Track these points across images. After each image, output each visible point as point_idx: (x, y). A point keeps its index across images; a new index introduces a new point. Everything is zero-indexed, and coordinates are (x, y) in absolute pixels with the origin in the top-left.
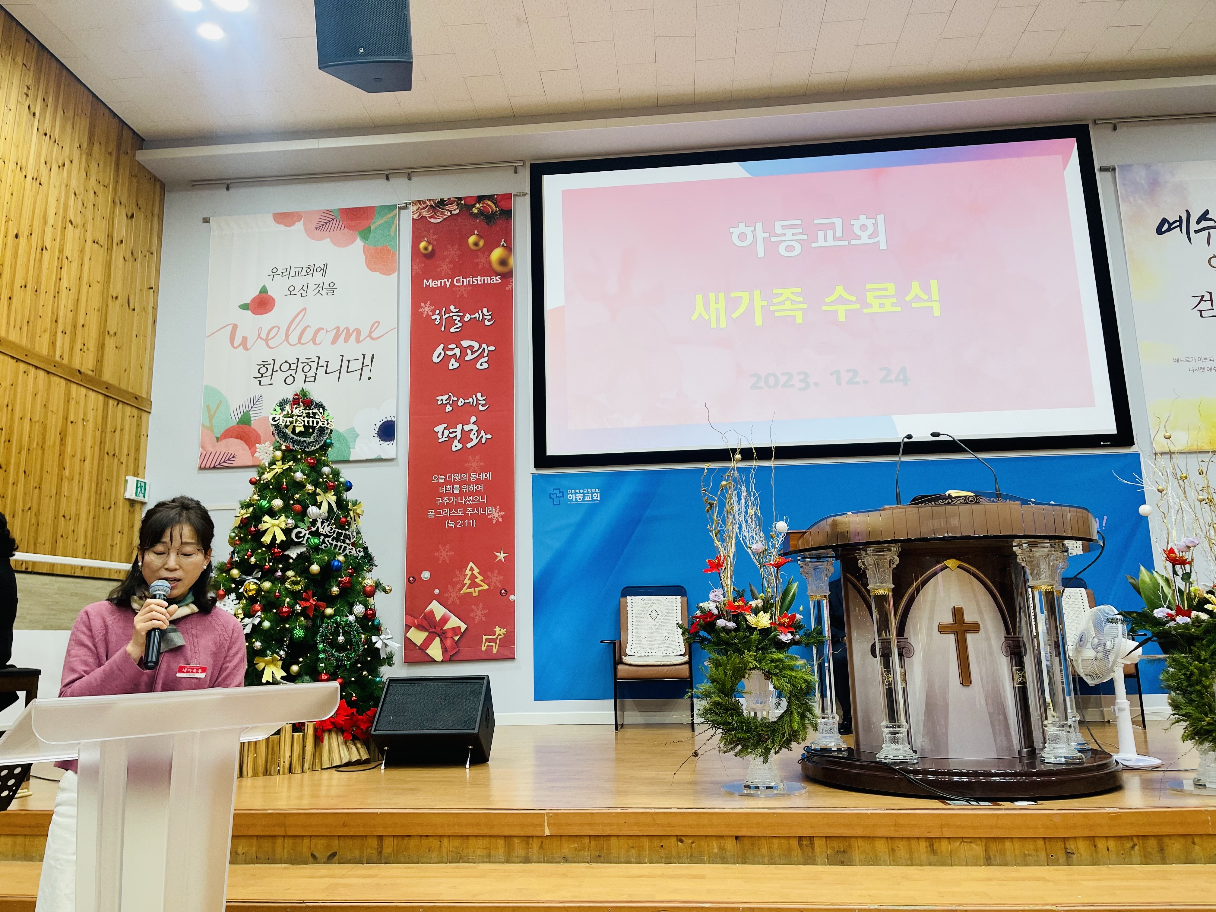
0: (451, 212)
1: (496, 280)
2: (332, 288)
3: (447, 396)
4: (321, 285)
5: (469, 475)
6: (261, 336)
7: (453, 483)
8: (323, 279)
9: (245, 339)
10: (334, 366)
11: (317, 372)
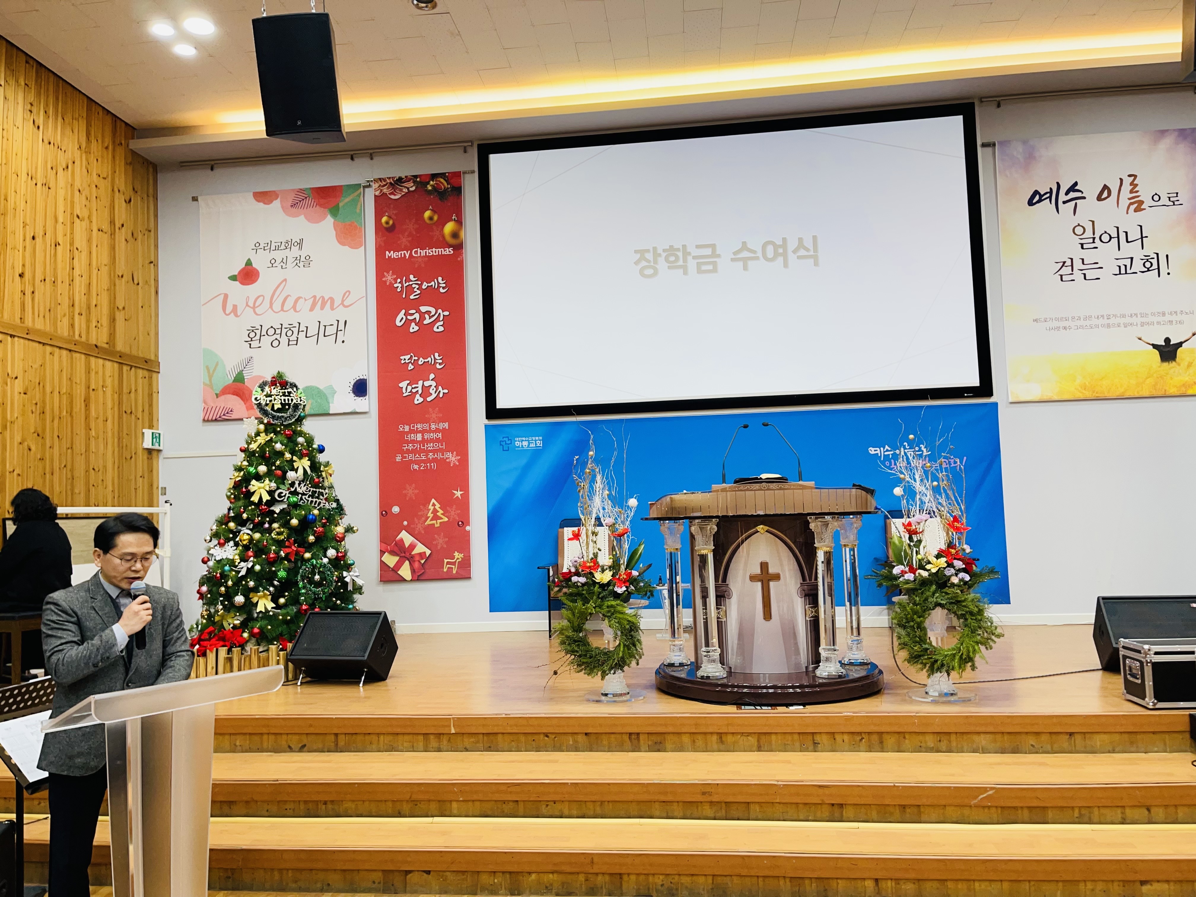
0: (408, 189)
1: (449, 251)
2: (308, 261)
3: (409, 356)
4: (298, 258)
5: (430, 425)
6: (249, 304)
7: (417, 432)
8: (300, 253)
9: (235, 307)
10: (313, 331)
11: (298, 336)
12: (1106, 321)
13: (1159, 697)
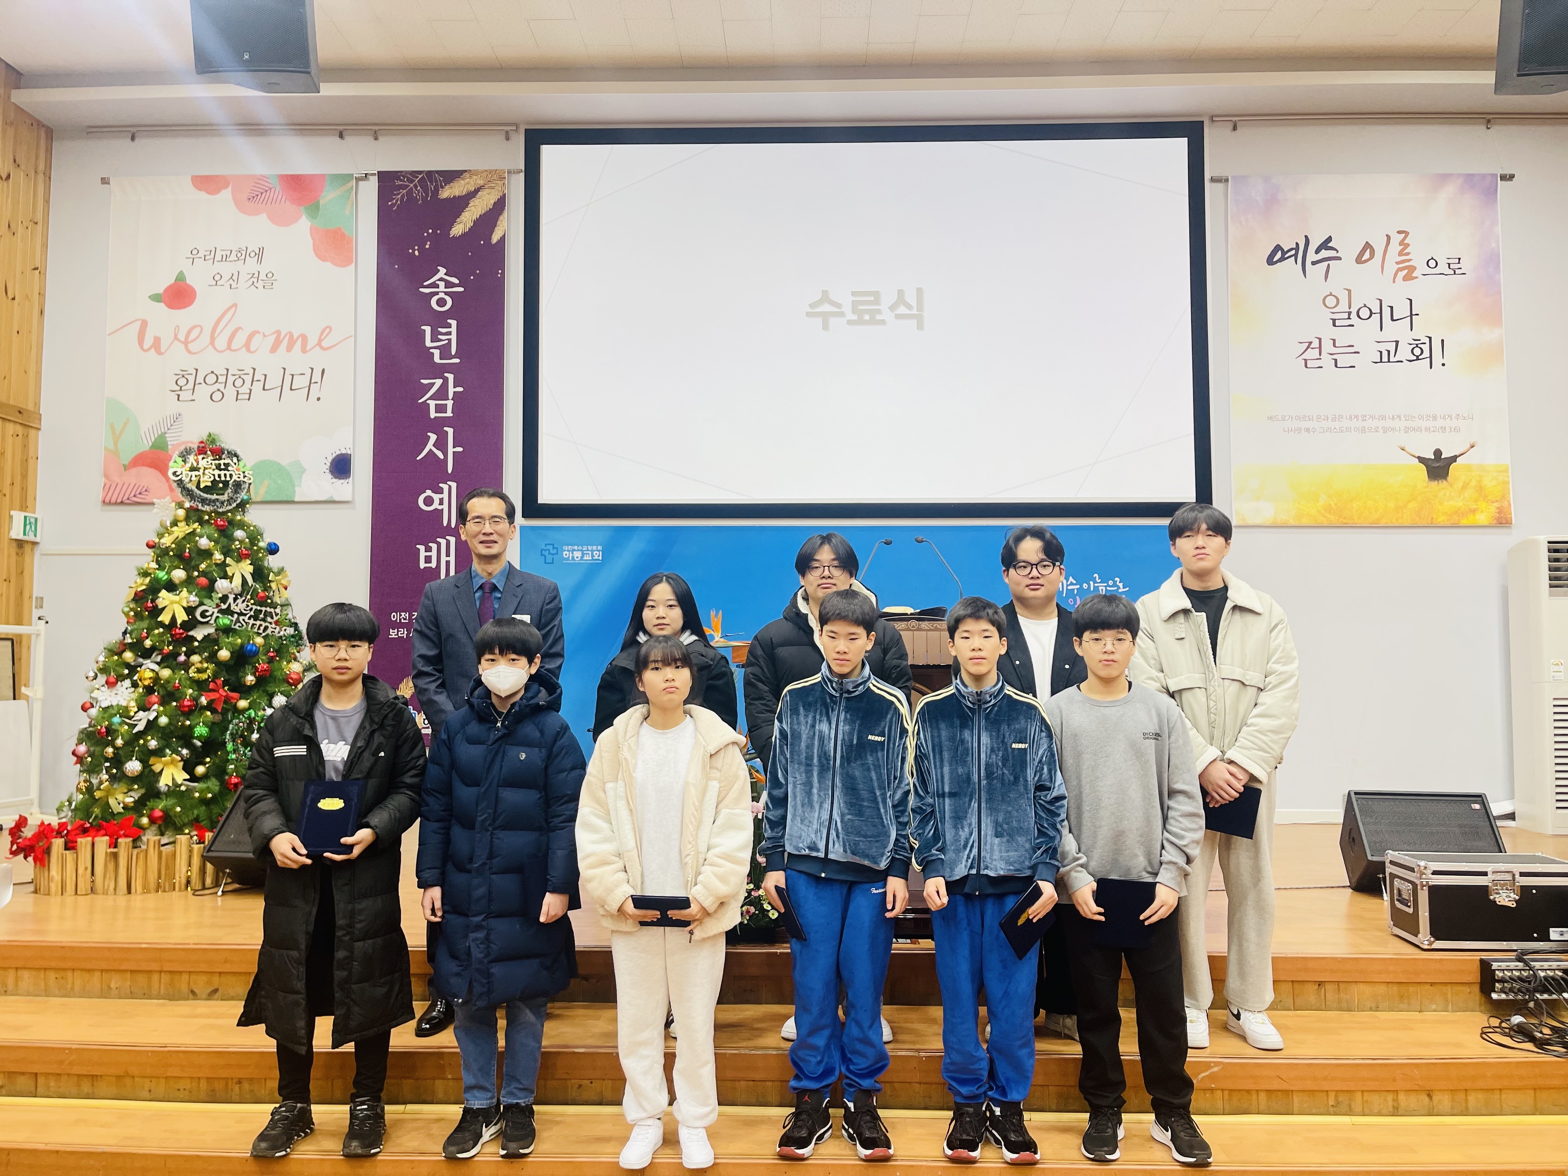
2: (270, 280)
6: (179, 337)
8: (259, 267)
9: (157, 342)
10: (274, 381)
11: (252, 388)
12: (1360, 424)
13: (1437, 933)
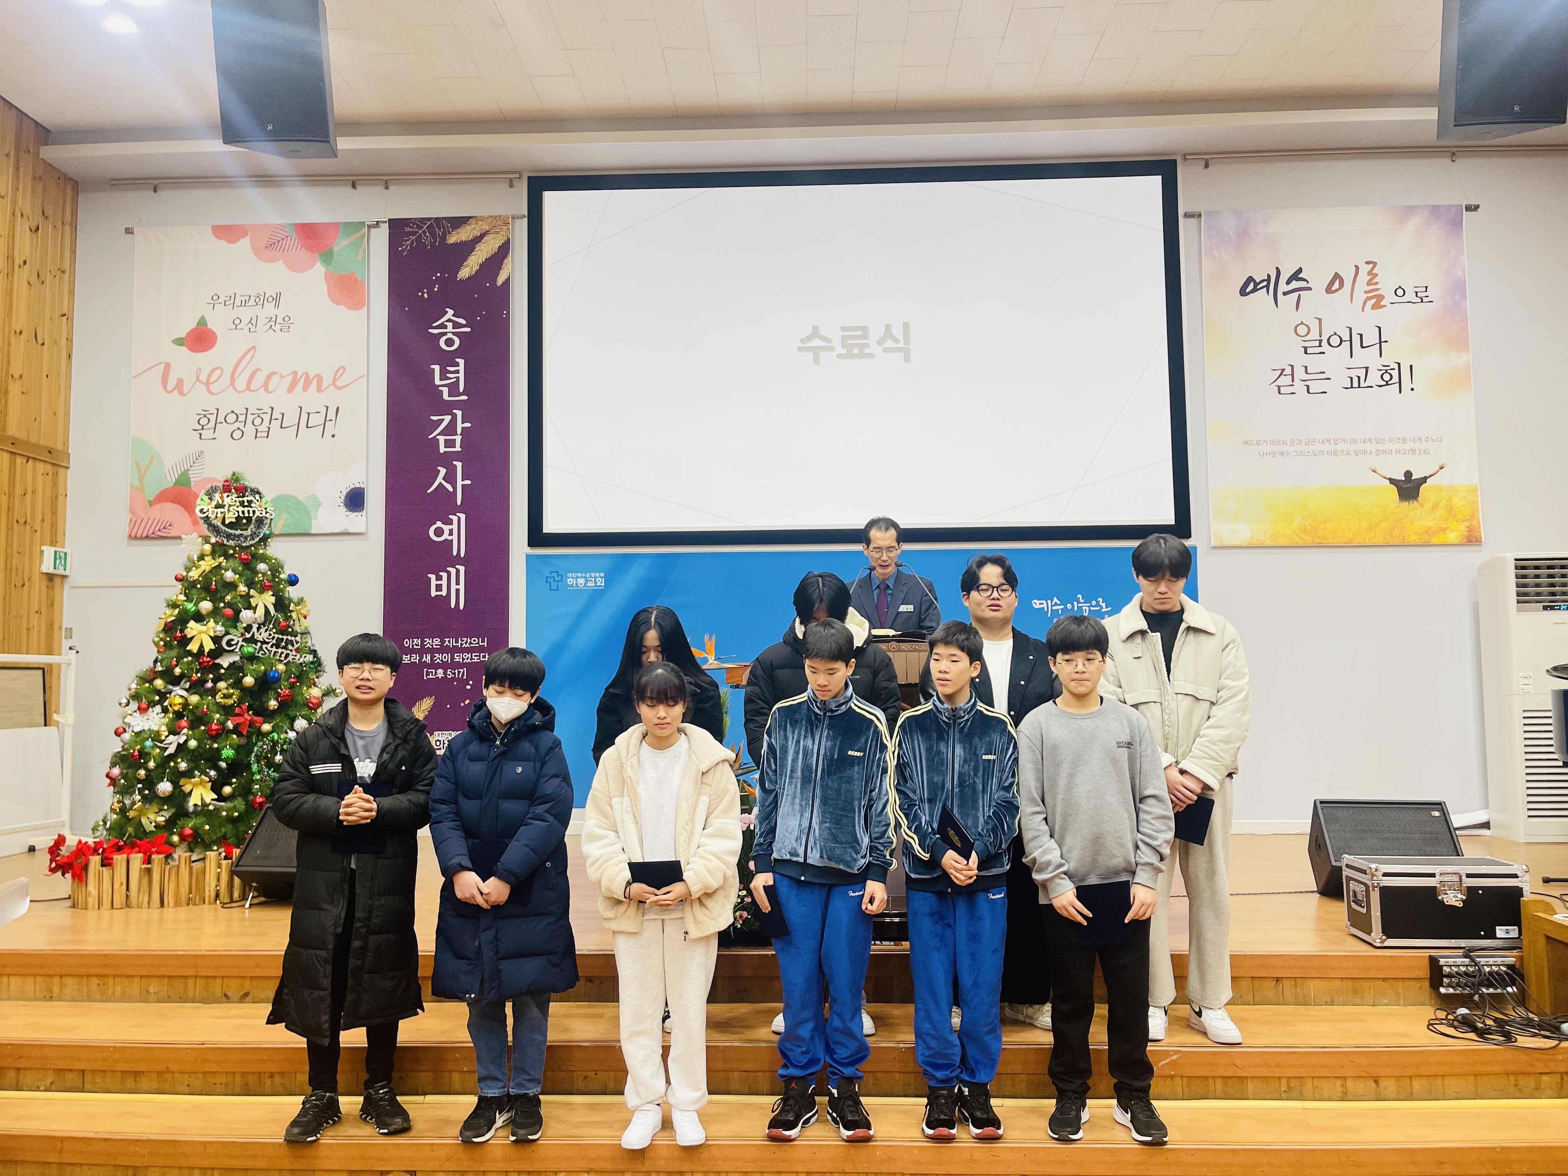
2: (287, 324)
6: (200, 378)
8: (276, 312)
9: (180, 382)
10: (291, 419)
11: (270, 426)
12: (1332, 447)
13: (1388, 932)
